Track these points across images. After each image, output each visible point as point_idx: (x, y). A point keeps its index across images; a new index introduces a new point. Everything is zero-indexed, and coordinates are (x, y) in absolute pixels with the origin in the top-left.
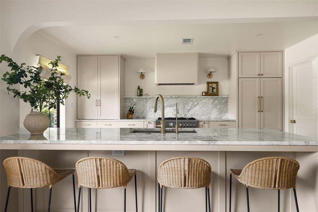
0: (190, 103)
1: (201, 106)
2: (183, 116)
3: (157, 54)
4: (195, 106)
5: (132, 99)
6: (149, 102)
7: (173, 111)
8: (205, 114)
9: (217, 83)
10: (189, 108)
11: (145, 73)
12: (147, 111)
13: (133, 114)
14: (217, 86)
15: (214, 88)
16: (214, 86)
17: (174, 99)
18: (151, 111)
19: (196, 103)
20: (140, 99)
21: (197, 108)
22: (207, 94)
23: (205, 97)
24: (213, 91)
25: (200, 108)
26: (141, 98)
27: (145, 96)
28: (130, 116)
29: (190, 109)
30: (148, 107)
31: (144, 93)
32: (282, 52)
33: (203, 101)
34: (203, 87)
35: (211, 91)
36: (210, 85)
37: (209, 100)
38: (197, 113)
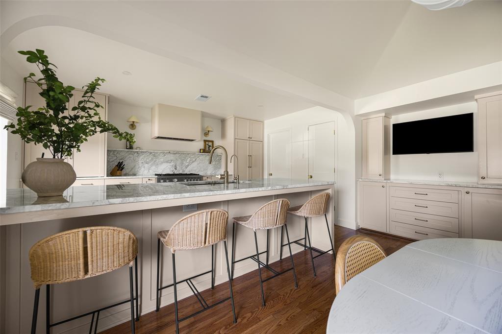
1: (198, 162)
2: (181, 172)
3: (159, 104)
4: (193, 162)
5: (118, 152)
6: (141, 157)
7: (170, 167)
8: (202, 170)
9: (212, 142)
10: (187, 164)
11: (137, 122)
12: (139, 167)
13: (121, 170)
14: (213, 144)
15: (210, 146)
16: (210, 144)
17: (172, 155)
18: (144, 167)
19: (194, 160)
20: (130, 152)
21: (195, 164)
22: (204, 151)
23: (204, 153)
24: (209, 149)
25: (198, 164)
26: (131, 152)
27: (136, 149)
28: (118, 172)
29: (188, 165)
30: (140, 162)
31: (135, 146)
32: (263, 122)
33: (201, 158)
34: (201, 145)
35: (207, 149)
36: (207, 143)
37: (206, 157)
38: (195, 169)
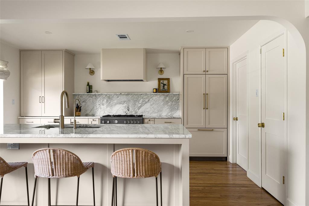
0: (140, 100)
1: (152, 103)
2: (133, 113)
3: (103, 50)
4: (146, 103)
5: (81, 95)
6: (99, 99)
7: (123, 108)
8: (156, 111)
9: (168, 79)
10: (139, 105)
11: (94, 69)
12: (97, 108)
13: (80, 111)
14: (169, 82)
15: (166, 85)
16: (165, 82)
17: (125, 96)
18: (101, 108)
19: (147, 100)
20: (89, 95)
21: (148, 105)
22: (157, 91)
23: (156, 93)
24: (164, 88)
25: (151, 105)
26: (91, 95)
27: (94, 93)
28: (77, 113)
29: (141, 107)
30: (98, 104)
31: (93, 90)
32: (228, 49)
33: (154, 98)
34: (154, 84)
35: (162, 88)
36: (161, 81)
37: (160, 97)
38: (148, 110)
